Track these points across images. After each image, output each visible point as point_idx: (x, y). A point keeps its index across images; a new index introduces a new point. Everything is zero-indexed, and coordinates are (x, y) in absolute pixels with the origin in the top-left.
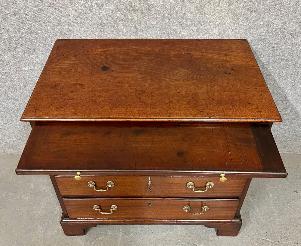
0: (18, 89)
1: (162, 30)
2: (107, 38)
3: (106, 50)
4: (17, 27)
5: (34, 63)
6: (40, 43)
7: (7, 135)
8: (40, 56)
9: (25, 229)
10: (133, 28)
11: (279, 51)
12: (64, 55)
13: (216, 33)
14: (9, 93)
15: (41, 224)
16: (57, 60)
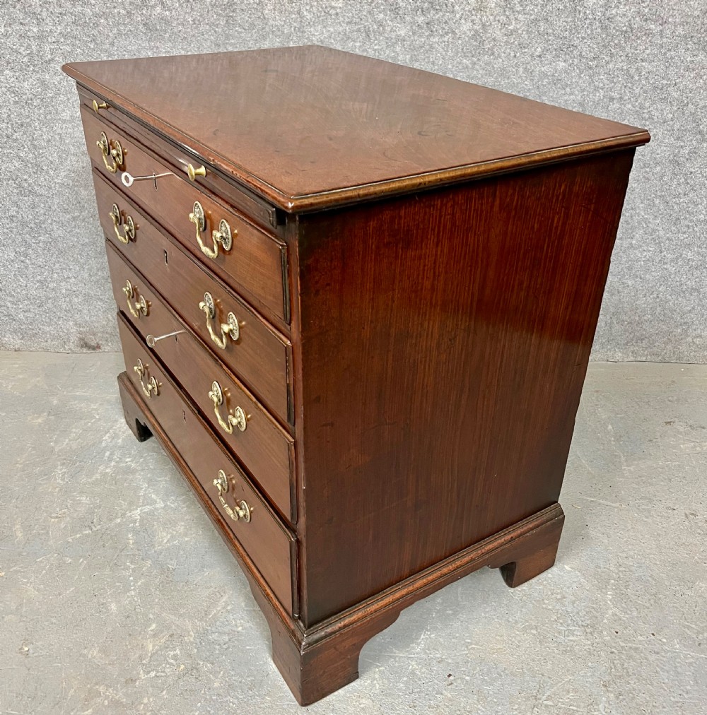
0: (45, 168)
1: (355, 23)
4: (58, 10)
6: (101, 51)
7: (13, 293)
11: (602, 77)
14: (25, 177)
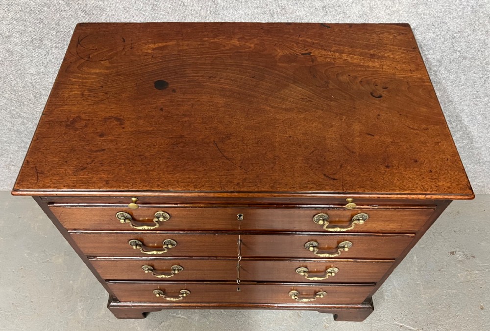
2: (165, 21)
3: (164, 47)
5: (45, 62)
8: (53, 51)
9: (60, 308)
10: (209, 3)
12: (90, 57)
13: (357, 13)
15: (82, 300)
16: (78, 68)
